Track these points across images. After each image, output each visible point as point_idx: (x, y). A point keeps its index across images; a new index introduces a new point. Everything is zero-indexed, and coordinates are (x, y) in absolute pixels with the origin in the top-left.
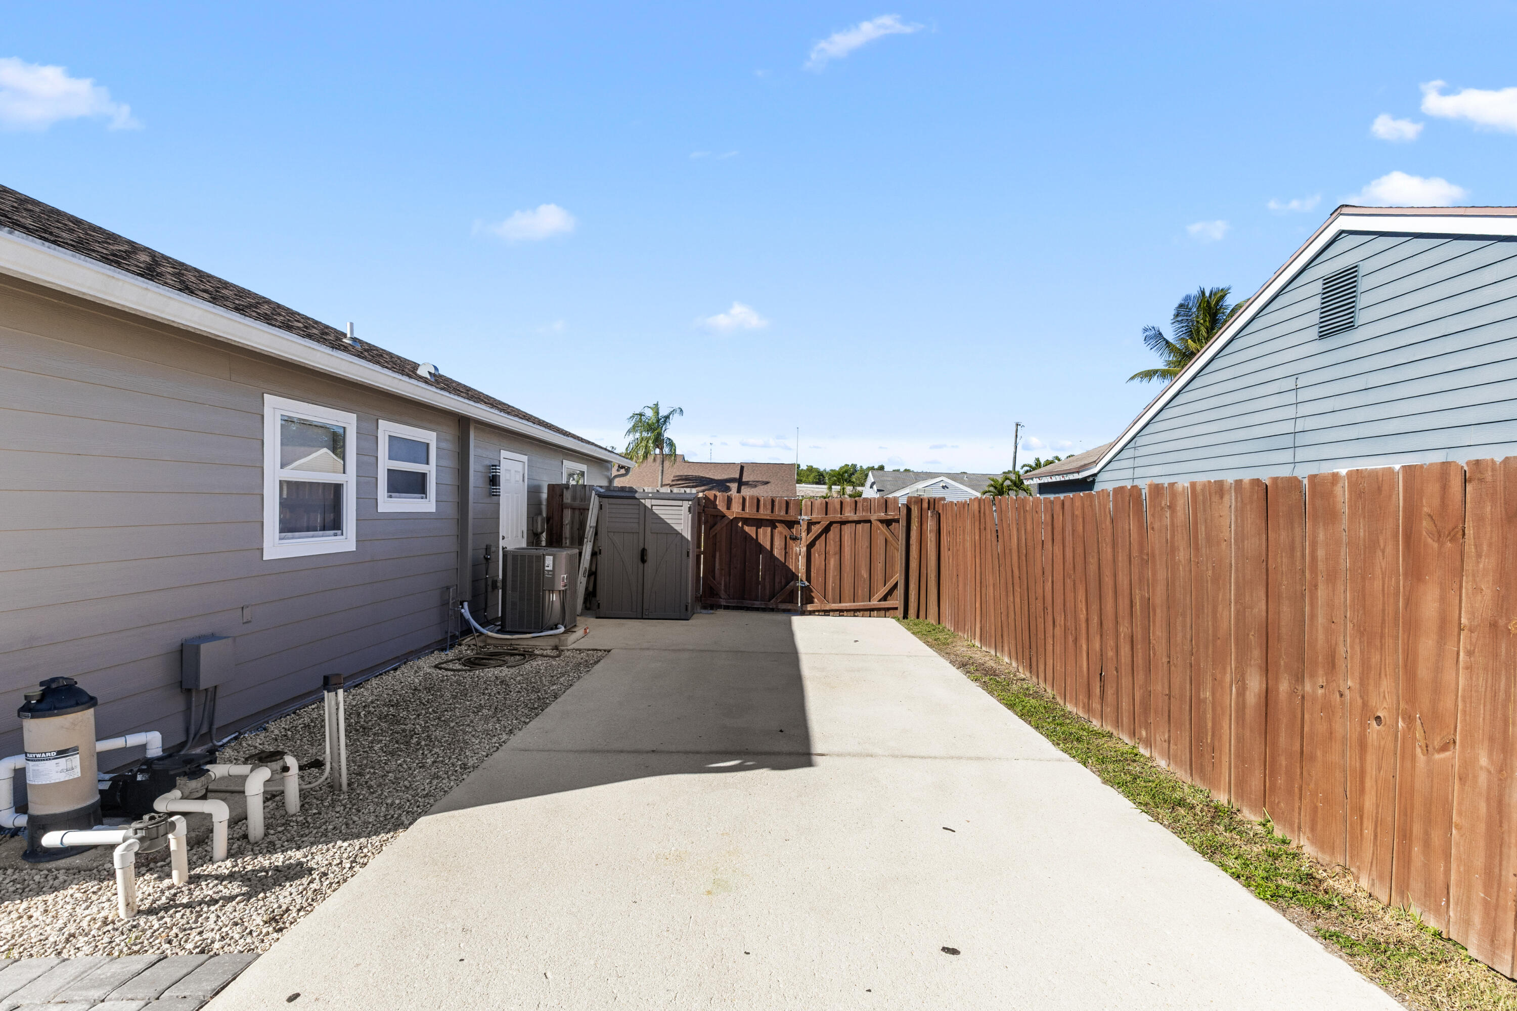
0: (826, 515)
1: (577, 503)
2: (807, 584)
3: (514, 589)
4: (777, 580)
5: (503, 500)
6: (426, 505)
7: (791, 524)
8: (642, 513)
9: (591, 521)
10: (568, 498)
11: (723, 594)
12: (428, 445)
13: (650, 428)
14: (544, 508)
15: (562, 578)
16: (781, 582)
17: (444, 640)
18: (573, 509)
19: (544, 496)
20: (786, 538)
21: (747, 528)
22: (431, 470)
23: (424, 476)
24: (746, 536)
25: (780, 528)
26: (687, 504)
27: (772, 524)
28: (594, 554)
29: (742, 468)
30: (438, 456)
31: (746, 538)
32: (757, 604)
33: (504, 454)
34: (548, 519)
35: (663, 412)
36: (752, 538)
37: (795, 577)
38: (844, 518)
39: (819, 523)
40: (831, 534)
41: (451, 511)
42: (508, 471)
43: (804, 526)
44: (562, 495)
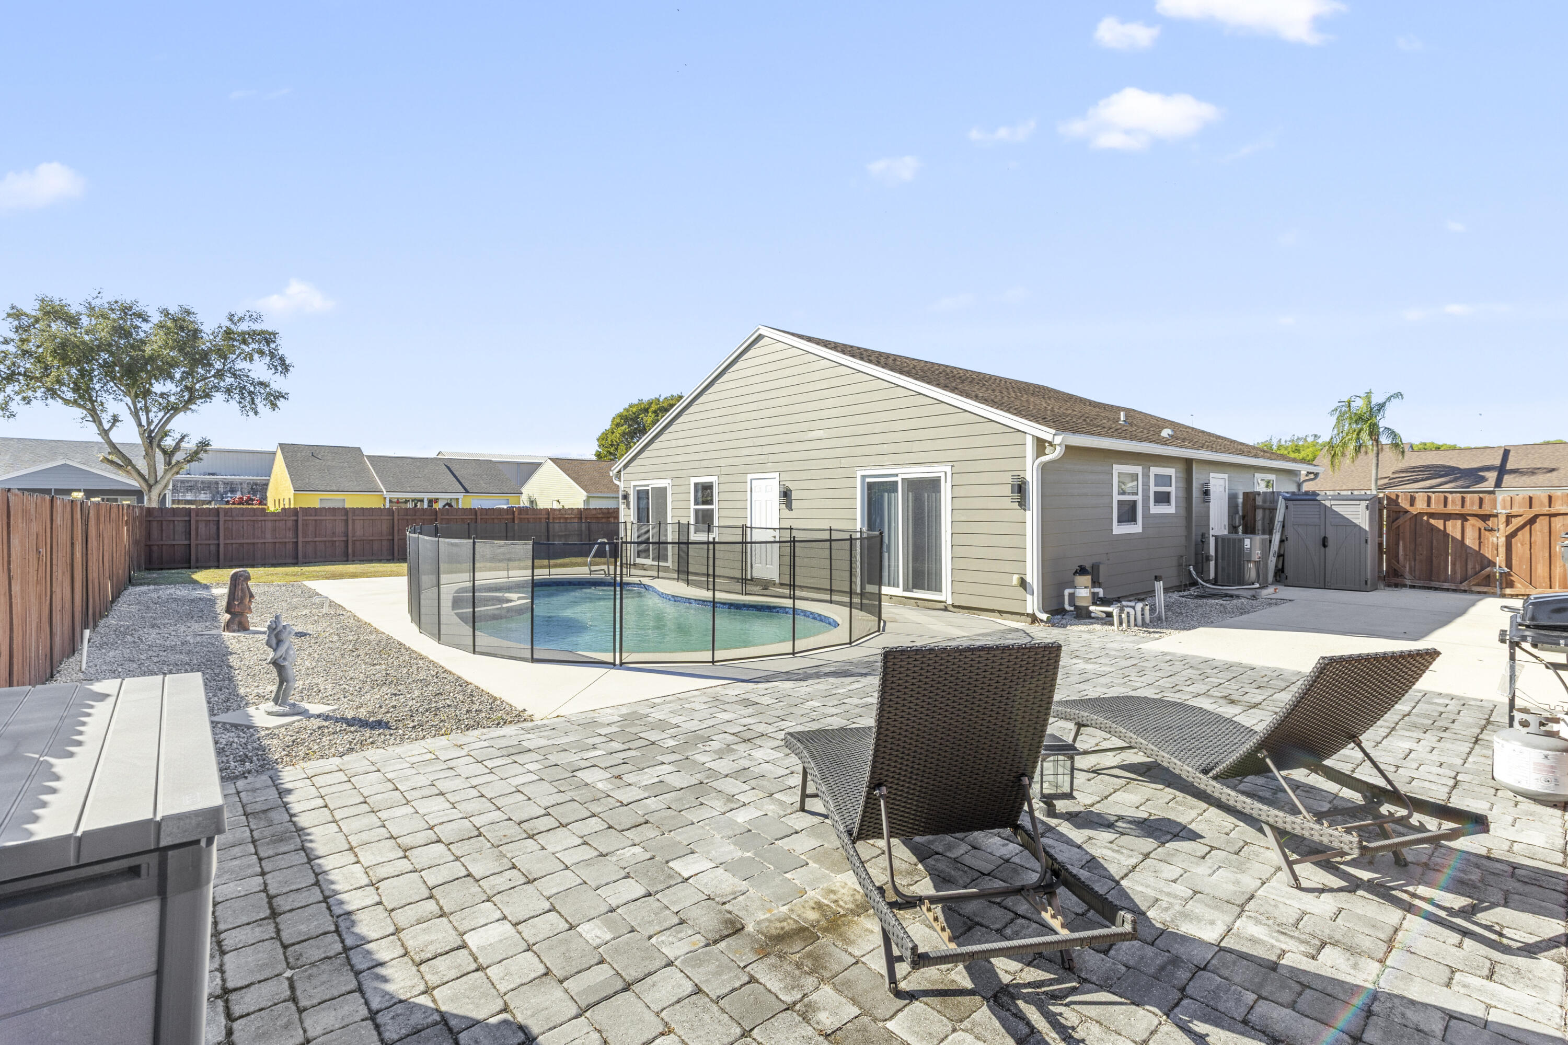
0: (1531, 507)
1: (1267, 505)
2: (1507, 570)
3: (1223, 559)
4: (1470, 566)
5: (1211, 504)
6: (1170, 509)
7: (1485, 518)
8: (1322, 512)
9: (1279, 517)
10: (1259, 501)
11: (1407, 575)
12: (1171, 476)
13: (1360, 419)
14: (1240, 509)
15: (1257, 554)
16: (1474, 568)
17: (1180, 586)
18: (1264, 509)
19: (1240, 500)
20: (1480, 529)
21: (1432, 521)
22: (1172, 490)
23: (1169, 493)
24: (1433, 528)
25: (1472, 521)
26: (1364, 503)
27: (1464, 517)
28: (1282, 541)
29: (1506, 453)
30: (1176, 482)
31: (1432, 529)
32: (1446, 585)
33: (1212, 475)
34: (1244, 517)
35: (1376, 400)
36: (1440, 530)
37: (1492, 564)
38: (1553, 511)
39: (1521, 516)
40: (1537, 526)
41: (1183, 512)
42: (1214, 485)
43: (1502, 519)
44: (1254, 500)
